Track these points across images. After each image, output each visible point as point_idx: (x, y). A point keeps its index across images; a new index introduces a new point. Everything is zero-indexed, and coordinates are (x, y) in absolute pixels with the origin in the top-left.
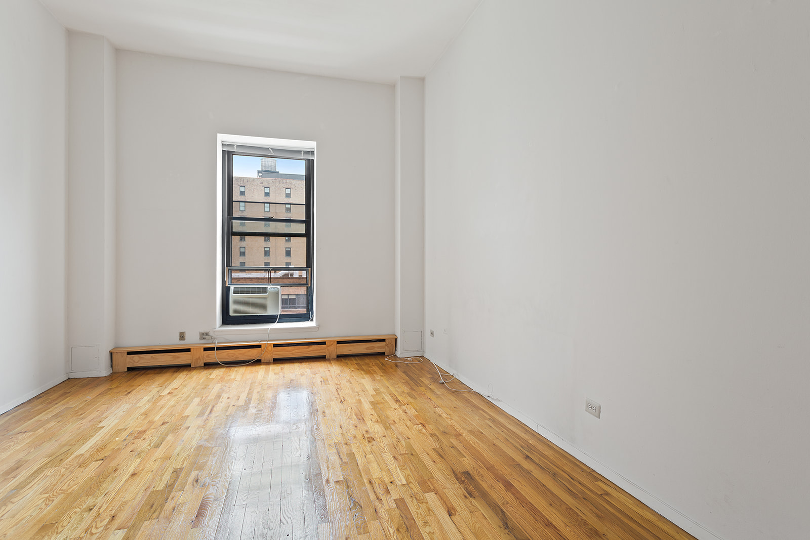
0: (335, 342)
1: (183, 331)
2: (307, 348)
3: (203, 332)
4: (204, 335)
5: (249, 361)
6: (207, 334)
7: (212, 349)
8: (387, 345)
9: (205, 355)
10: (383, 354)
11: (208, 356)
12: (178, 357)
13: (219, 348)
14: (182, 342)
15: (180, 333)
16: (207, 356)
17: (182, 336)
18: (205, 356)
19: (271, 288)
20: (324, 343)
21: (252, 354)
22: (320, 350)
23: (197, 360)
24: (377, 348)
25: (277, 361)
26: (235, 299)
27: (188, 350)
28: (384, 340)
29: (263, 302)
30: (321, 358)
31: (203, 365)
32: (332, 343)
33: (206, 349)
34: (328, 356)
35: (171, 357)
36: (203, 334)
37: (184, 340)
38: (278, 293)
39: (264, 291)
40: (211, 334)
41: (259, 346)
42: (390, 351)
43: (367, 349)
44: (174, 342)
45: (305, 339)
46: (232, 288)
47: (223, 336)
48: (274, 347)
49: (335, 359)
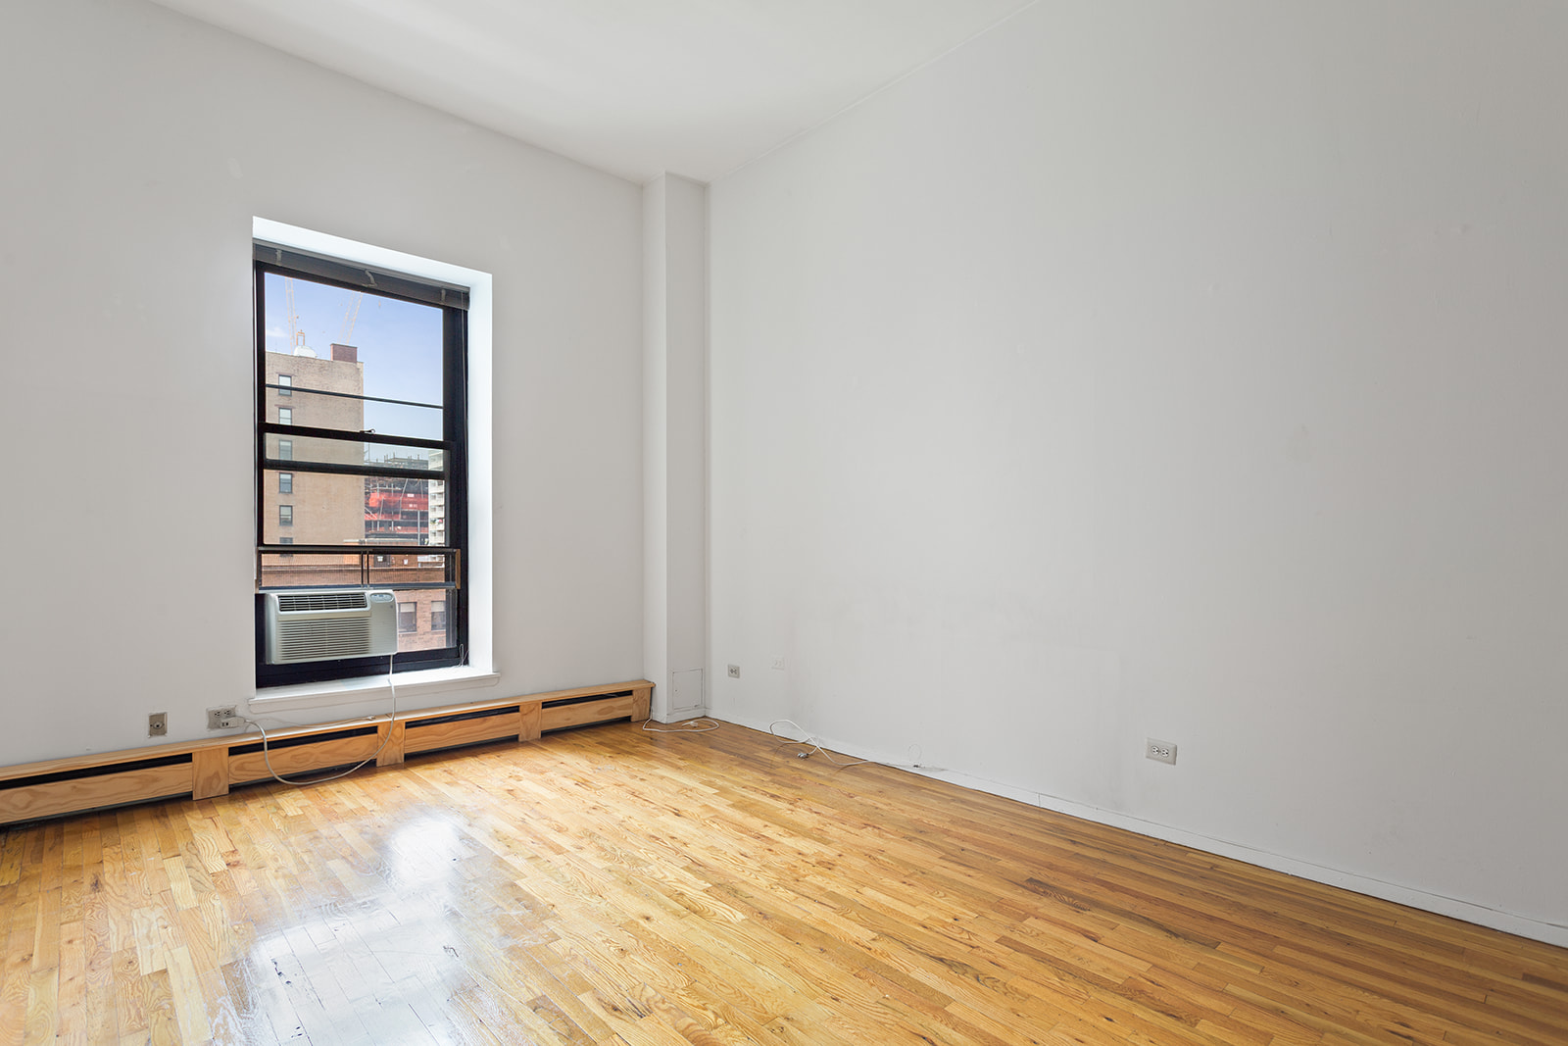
0: (537, 704)
1: (159, 711)
2: (481, 723)
3: (219, 709)
4: (220, 718)
5: (352, 766)
6: (229, 713)
7: (257, 747)
8: (635, 701)
9: (233, 766)
10: (627, 720)
11: (240, 768)
12: (155, 780)
13: (274, 745)
14: (158, 740)
15: (152, 717)
16: (237, 769)
17: (157, 725)
18: (233, 769)
19: (375, 594)
20: (515, 709)
21: (356, 749)
22: (507, 724)
23: (210, 779)
24: (618, 708)
25: (414, 759)
26: (286, 625)
27: (187, 758)
28: (629, 693)
29: (360, 629)
30: (509, 742)
31: (226, 791)
32: (532, 707)
33: (234, 751)
34: (524, 735)
35: (136, 780)
36: (218, 714)
37: (164, 733)
38: (392, 606)
39: (358, 601)
40: (240, 712)
41: (373, 730)
42: (640, 713)
43: (600, 712)
44: (137, 741)
45: (472, 704)
46: (274, 597)
47: (273, 715)
48: (406, 727)
49: (537, 740)
